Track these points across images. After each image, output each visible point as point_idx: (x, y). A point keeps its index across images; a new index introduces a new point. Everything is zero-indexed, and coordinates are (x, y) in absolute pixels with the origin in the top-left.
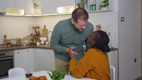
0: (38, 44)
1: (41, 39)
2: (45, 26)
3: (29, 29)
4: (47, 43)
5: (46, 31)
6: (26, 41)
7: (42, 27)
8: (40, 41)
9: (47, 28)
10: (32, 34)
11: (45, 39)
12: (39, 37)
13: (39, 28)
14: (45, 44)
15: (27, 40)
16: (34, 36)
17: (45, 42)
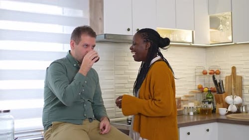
0: (222, 111)
1: (229, 99)
2: (234, 69)
3: (196, 76)
4: (244, 110)
5: (238, 81)
6: (191, 105)
7: (226, 73)
8: (227, 105)
9: (239, 73)
11: (238, 99)
12: (223, 95)
13: (218, 73)
14: (238, 112)
16: (210, 91)
17: (239, 106)
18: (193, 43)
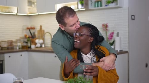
0: (33, 47)
1: (37, 41)
2: (41, 26)
3: (23, 30)
4: (44, 46)
5: (42, 32)
7: (38, 28)
8: (36, 44)
9: (43, 29)
10: (26, 36)
11: (41, 41)
12: (35, 39)
13: (34, 28)
14: (41, 47)
15: (19, 42)
16: (29, 37)
17: (41, 44)
18: (17, 13)
